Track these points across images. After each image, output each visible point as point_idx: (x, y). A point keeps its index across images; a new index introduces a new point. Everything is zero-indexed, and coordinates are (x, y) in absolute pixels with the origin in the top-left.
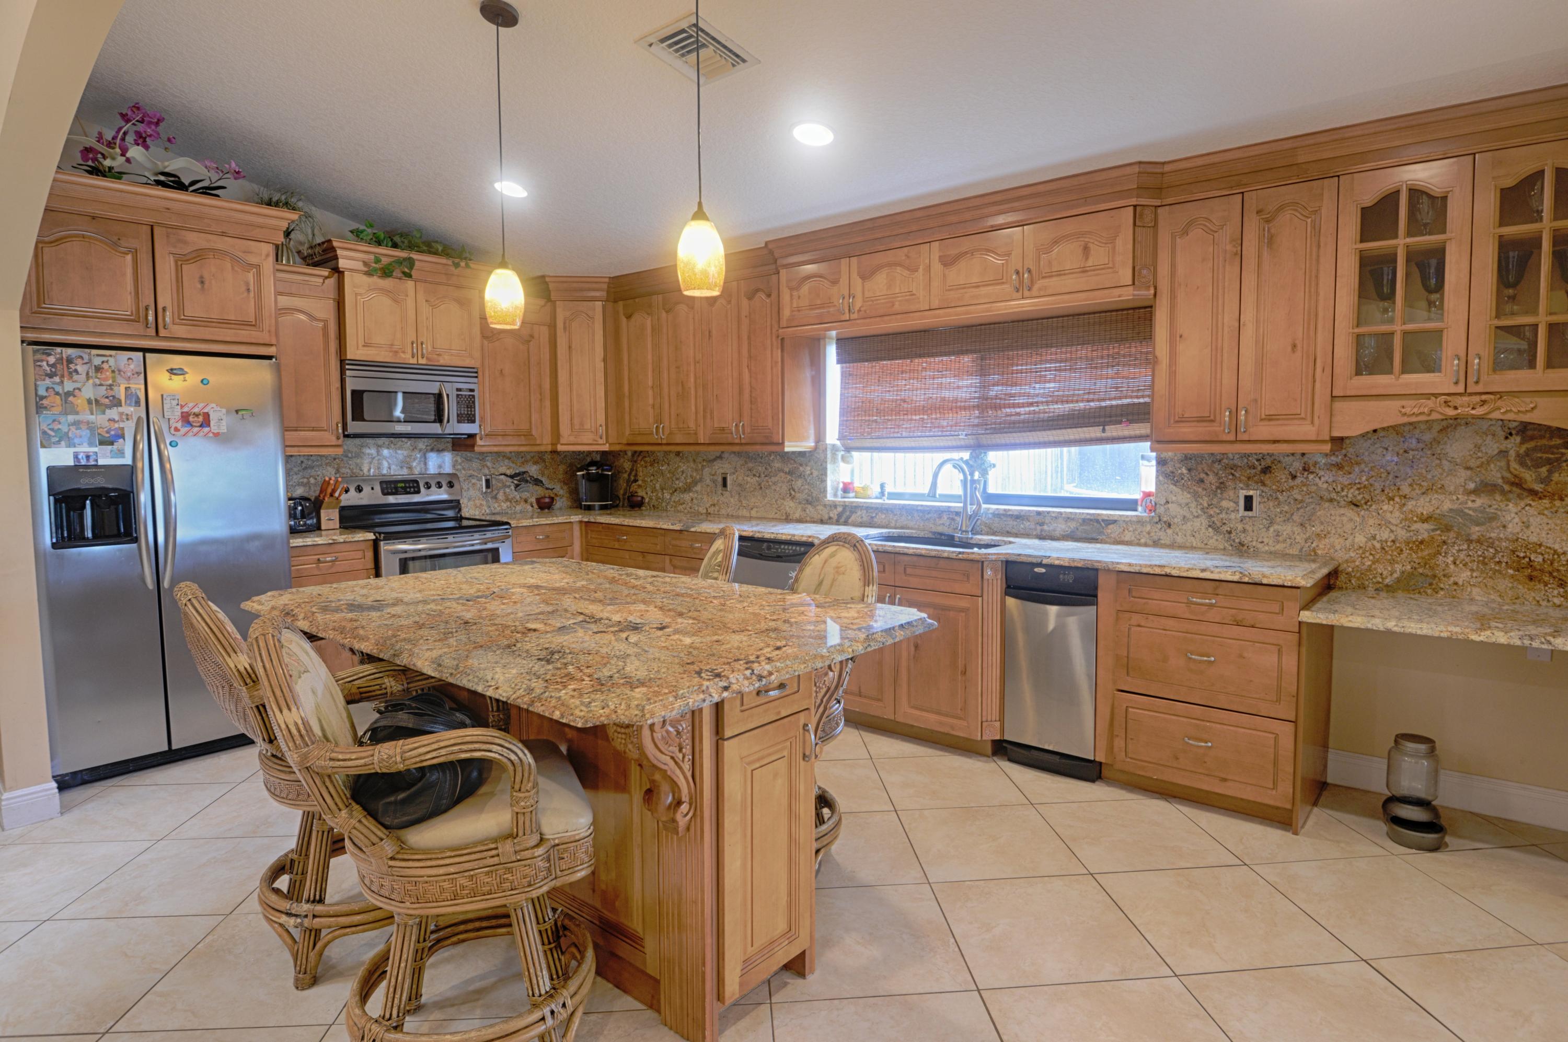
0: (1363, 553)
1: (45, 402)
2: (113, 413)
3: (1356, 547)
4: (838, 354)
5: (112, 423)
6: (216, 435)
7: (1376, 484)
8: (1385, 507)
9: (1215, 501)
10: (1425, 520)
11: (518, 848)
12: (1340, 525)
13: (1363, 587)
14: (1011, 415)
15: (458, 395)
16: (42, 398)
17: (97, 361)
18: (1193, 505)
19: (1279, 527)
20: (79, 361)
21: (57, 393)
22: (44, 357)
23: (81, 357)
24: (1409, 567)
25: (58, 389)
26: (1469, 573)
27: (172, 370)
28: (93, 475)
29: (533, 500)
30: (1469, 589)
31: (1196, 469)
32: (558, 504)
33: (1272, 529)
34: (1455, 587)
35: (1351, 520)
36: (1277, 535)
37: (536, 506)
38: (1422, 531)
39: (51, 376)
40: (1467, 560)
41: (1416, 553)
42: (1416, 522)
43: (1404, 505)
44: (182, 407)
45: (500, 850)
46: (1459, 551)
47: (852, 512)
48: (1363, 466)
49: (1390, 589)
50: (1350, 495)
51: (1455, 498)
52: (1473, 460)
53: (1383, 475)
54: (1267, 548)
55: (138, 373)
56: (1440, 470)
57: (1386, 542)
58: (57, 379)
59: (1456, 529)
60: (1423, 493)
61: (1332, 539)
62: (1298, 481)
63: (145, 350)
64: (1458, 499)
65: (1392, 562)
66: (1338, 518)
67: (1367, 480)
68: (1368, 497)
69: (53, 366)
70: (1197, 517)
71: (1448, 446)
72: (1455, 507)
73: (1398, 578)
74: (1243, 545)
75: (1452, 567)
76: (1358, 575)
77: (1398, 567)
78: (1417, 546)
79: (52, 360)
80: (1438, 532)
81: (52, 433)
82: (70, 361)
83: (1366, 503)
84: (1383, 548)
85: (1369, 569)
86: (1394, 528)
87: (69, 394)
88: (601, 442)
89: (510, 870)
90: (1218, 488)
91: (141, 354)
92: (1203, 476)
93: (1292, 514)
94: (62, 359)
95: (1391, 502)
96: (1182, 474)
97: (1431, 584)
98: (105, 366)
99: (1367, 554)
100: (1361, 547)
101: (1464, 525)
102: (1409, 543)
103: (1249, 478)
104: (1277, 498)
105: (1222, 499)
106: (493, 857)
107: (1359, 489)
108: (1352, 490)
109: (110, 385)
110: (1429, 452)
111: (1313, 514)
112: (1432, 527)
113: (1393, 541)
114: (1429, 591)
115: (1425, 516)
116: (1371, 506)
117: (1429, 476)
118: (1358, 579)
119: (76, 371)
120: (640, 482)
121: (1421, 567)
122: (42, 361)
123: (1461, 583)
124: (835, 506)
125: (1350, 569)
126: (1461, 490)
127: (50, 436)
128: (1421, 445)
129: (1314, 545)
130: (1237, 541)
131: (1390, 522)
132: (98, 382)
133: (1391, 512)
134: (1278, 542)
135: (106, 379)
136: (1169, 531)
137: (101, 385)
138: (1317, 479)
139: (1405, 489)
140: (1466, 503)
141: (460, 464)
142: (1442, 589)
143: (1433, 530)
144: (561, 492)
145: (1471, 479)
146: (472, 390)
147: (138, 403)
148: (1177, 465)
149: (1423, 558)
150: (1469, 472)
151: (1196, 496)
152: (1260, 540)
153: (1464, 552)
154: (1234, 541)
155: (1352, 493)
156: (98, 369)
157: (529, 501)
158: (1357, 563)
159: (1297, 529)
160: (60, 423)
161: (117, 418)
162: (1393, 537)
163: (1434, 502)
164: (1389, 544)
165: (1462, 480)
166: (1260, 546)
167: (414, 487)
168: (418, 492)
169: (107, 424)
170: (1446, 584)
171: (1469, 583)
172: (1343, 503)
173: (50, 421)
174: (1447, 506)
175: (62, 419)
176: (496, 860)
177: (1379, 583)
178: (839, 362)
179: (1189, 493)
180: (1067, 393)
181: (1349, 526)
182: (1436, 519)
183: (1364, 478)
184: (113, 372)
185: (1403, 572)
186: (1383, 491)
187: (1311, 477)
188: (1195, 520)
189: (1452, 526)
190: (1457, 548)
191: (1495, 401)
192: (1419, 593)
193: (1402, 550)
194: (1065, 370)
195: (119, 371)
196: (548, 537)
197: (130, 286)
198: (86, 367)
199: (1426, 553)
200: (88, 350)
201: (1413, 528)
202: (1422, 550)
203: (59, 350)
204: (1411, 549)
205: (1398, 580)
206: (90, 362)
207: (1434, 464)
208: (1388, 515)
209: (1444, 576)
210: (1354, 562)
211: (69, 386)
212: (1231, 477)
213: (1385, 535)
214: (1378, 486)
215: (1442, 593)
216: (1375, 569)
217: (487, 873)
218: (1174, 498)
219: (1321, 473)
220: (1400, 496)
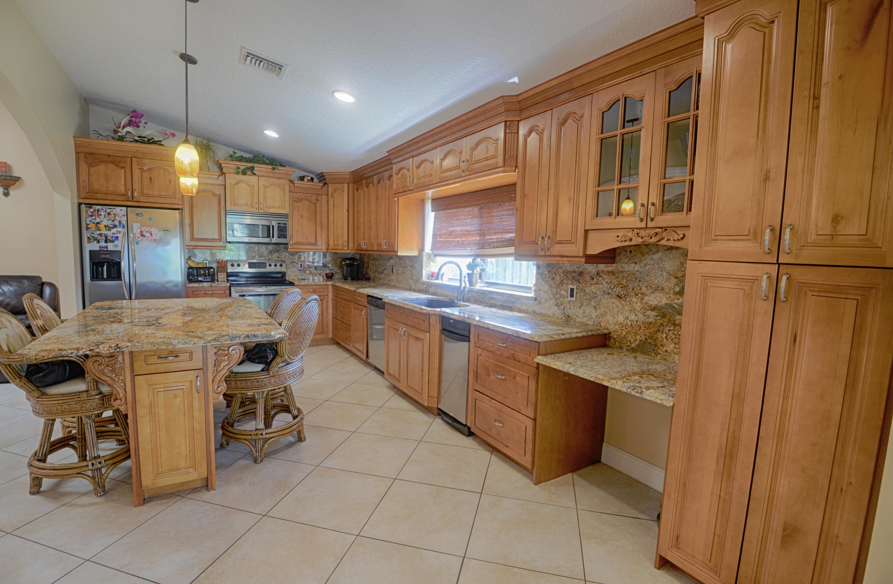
0: (622, 327)
1: (89, 226)
2: (114, 230)
3: (619, 323)
4: (432, 207)
5: (114, 234)
6: (155, 240)
7: (630, 285)
8: (634, 300)
9: (559, 290)
10: (654, 309)
11: (88, 395)
12: (612, 309)
13: (621, 348)
14: (489, 239)
15: (278, 226)
16: (88, 225)
17: (109, 211)
18: (549, 292)
19: (585, 308)
20: (102, 211)
21: (94, 223)
22: (89, 209)
23: (103, 209)
24: (644, 338)
25: (94, 221)
26: (674, 345)
27: (137, 214)
28: (105, 254)
29: (324, 274)
30: (673, 356)
31: (551, 272)
32: (336, 277)
33: (582, 309)
34: (666, 354)
35: (617, 306)
36: (584, 313)
37: (325, 277)
38: (651, 316)
39: (91, 216)
40: (673, 336)
41: (647, 329)
42: (648, 310)
43: (643, 299)
44: (141, 229)
45: (81, 396)
46: (670, 330)
47: (430, 287)
48: (624, 273)
49: (633, 350)
50: (617, 291)
51: (668, 296)
52: (679, 273)
53: (634, 280)
54: (579, 320)
55: (124, 215)
56: (662, 278)
57: (633, 321)
58: (93, 217)
59: (668, 316)
60: (653, 292)
61: (608, 317)
62: (595, 280)
63: (127, 206)
64: (670, 297)
65: (636, 334)
66: (611, 305)
67: (626, 282)
68: (626, 293)
69: (92, 212)
70: (551, 299)
71: (667, 263)
72: (668, 302)
73: (638, 344)
74: (569, 317)
75: (665, 340)
76: (619, 340)
77: (638, 337)
78: (648, 325)
79: (92, 210)
80: (659, 318)
81: (91, 238)
82: (98, 211)
83: (625, 296)
84: (632, 325)
85: (625, 337)
86: (637, 313)
87: (98, 223)
88: (345, 248)
89: (85, 403)
90: (560, 283)
91: (125, 208)
92: (554, 275)
93: (591, 301)
94: (95, 210)
95: (637, 297)
96: (546, 274)
97: (654, 350)
98: (112, 213)
99: (624, 328)
100: (621, 323)
101: (673, 314)
102: (644, 323)
103: (573, 278)
104: (585, 291)
105: (561, 290)
106: (78, 398)
107: (622, 287)
108: (618, 288)
109: (114, 220)
110: (656, 267)
111: (600, 301)
112: (656, 314)
113: (637, 321)
114: (653, 354)
115: (653, 307)
116: (627, 298)
117: (656, 282)
118: (619, 342)
119: (101, 215)
120: (369, 268)
121: (650, 338)
122: (88, 211)
123: (669, 351)
124: (425, 284)
125: (616, 336)
126: (672, 291)
127: (90, 239)
128: (653, 262)
129: (600, 320)
130: (567, 314)
131: (635, 309)
132: (109, 218)
133: (636, 303)
134: (584, 317)
135: (112, 218)
136: (540, 306)
137: (110, 220)
138: (603, 280)
139: (644, 289)
140: (674, 300)
141: (288, 257)
142: (659, 354)
143: (657, 316)
144: (338, 271)
145: (677, 284)
146: (285, 224)
147: (124, 227)
148: (544, 269)
149: (651, 333)
150: (676, 280)
151: (551, 287)
152: (576, 315)
153: (672, 332)
154: (565, 314)
155: (618, 290)
156: (109, 214)
157: (322, 274)
158: (619, 333)
159: (593, 310)
160: (94, 234)
161: (116, 233)
162: (636, 319)
163: (658, 298)
164: (635, 322)
165: (673, 285)
166: (576, 318)
167: (264, 265)
168: (266, 268)
169: (112, 235)
170: (662, 350)
171: (673, 351)
172: (614, 296)
173: (91, 233)
174: (664, 301)
175: (95, 232)
176: (79, 399)
177: (629, 346)
178: (432, 211)
179: (548, 285)
180: (509, 228)
181: (616, 310)
182: (658, 309)
183: (624, 281)
184: (115, 215)
185: (641, 341)
186: (633, 289)
187: (600, 279)
188: (550, 300)
189: (666, 315)
190: (668, 328)
191: (662, 232)
192: (648, 355)
193: (640, 327)
194: (510, 215)
195: (117, 214)
196: (315, 290)
197: (123, 182)
198: (104, 213)
199: (652, 330)
200: (105, 207)
201: (646, 314)
202: (650, 328)
203: (94, 206)
204: (645, 327)
205: (638, 345)
206: (106, 211)
207: (659, 274)
208: (635, 304)
209: (661, 345)
210: (618, 332)
211: (98, 220)
212: (565, 277)
213: (633, 317)
214: (631, 286)
215: (659, 356)
216: (627, 337)
217: (76, 404)
218: (542, 288)
219: (605, 277)
220: (641, 293)
